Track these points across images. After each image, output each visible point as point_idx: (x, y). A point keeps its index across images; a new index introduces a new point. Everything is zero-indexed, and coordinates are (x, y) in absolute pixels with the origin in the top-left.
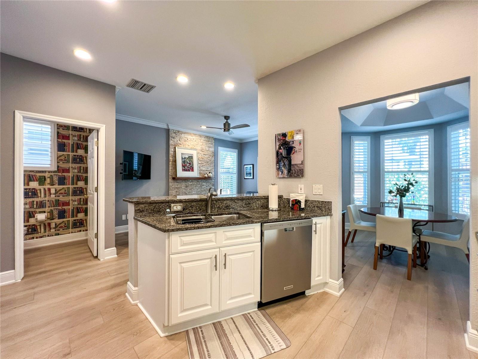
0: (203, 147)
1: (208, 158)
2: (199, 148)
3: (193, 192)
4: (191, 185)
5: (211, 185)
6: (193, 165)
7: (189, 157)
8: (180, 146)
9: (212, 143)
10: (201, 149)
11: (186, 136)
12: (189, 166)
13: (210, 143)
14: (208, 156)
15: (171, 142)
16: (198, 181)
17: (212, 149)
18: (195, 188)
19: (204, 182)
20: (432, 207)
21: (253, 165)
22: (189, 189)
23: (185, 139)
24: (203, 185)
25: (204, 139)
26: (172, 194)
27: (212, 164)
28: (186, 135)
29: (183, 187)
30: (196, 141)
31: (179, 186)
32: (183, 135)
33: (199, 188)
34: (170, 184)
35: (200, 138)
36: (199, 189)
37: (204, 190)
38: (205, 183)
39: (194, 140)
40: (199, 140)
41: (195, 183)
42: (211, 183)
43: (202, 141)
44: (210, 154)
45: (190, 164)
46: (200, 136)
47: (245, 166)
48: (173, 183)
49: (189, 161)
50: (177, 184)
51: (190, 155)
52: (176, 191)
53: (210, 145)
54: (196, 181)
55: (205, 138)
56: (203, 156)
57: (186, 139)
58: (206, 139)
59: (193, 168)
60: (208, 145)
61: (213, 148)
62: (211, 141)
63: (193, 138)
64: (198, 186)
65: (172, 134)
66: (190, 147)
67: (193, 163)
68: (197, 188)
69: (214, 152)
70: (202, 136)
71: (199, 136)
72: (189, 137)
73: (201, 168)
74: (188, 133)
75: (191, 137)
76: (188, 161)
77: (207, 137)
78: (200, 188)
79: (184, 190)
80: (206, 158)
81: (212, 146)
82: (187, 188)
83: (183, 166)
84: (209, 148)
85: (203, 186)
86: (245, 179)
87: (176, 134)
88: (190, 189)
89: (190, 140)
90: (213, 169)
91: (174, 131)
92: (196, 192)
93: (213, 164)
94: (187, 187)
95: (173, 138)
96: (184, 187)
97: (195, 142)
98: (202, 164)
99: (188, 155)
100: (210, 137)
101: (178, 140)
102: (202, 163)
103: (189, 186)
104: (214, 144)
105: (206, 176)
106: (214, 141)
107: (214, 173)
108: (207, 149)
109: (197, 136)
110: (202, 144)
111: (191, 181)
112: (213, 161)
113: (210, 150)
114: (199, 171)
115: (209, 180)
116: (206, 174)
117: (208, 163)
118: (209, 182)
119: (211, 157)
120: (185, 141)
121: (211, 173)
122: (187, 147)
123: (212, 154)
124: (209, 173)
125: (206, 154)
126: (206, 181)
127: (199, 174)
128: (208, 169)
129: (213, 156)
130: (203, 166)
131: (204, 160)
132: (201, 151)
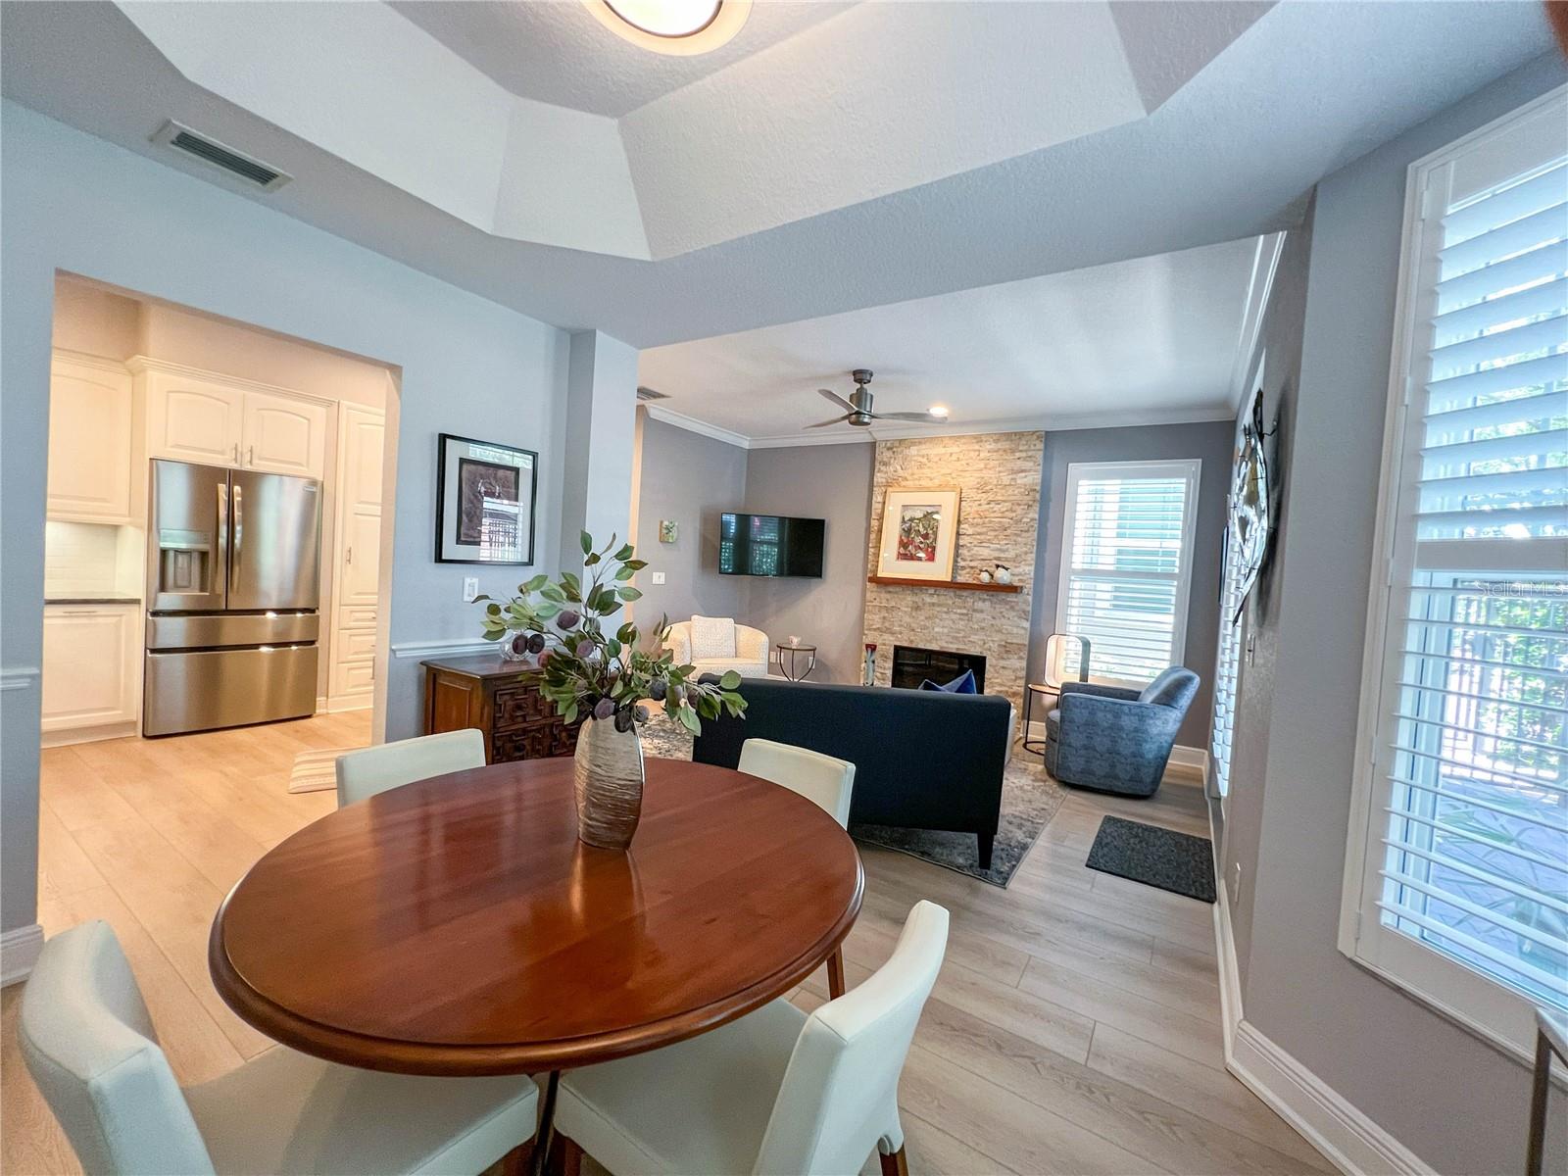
0: (986, 474)
1: (1008, 514)
2: (969, 481)
3: (936, 630)
4: (933, 604)
5: (1014, 614)
6: (935, 539)
7: (925, 516)
8: (903, 483)
9: (1030, 454)
10: (978, 483)
11: (925, 449)
12: (921, 543)
13: (1024, 455)
14: (1006, 504)
15: (879, 478)
16: (958, 592)
17: (1033, 478)
18: (944, 616)
19: (984, 600)
22: (922, 618)
23: (920, 459)
24: (974, 611)
25: (993, 446)
26: (871, 623)
27: (1024, 534)
28: (924, 447)
29: (906, 609)
30: (958, 459)
31: (893, 604)
32: (914, 450)
33: (962, 620)
34: (869, 596)
35: (977, 447)
36: (962, 623)
37: (983, 628)
38: (988, 603)
39: (954, 457)
40: (972, 454)
41: (948, 598)
42: (1012, 608)
43: (982, 455)
44: (1017, 498)
45: (926, 536)
46: (978, 439)
48: (875, 594)
49: (924, 527)
50: (888, 596)
51: (930, 510)
52: (884, 618)
53: (1019, 462)
55: (996, 441)
56: (985, 506)
57: (924, 460)
58: (1006, 445)
59: (934, 548)
60: (1009, 466)
61: (1037, 471)
62: (1025, 447)
63: (949, 450)
64: (959, 611)
65: (883, 455)
66: (937, 482)
67: (935, 534)
68: (954, 617)
69: (1038, 488)
70: (985, 438)
71: (974, 441)
72: (935, 450)
73: (976, 548)
74: (931, 440)
75: (943, 450)
76: (921, 529)
77: (1008, 436)
78: (966, 618)
79: (907, 619)
80: (1000, 515)
81: (1029, 465)
82: (919, 612)
83: (903, 544)
84: (1014, 476)
85: (976, 615)
87: (894, 452)
88: (926, 618)
89: (936, 459)
90: (1026, 553)
91: (889, 445)
92: (946, 630)
93: (1034, 535)
94: (918, 608)
95: (885, 464)
96: (908, 607)
97: (958, 464)
98: (978, 537)
99: (923, 508)
100: (1023, 434)
101: (899, 468)
102: (979, 534)
103: (927, 607)
104: (1045, 457)
105: (985, 577)
106: (1041, 446)
107: (1032, 568)
108: (1006, 480)
109: (963, 441)
110: (982, 466)
111: (931, 591)
112: (1032, 524)
113: (1019, 481)
114: (965, 560)
115: (1002, 596)
116: (986, 571)
117: (1006, 533)
118: (1007, 603)
119: (1022, 507)
120: (921, 466)
121: (1007, 569)
122: (924, 483)
123: (1028, 498)
124: (998, 566)
125: (1000, 498)
126: (992, 596)
127: (964, 572)
128: (1002, 555)
129: (1031, 503)
130: (984, 544)
131: (990, 522)
132: (980, 491)
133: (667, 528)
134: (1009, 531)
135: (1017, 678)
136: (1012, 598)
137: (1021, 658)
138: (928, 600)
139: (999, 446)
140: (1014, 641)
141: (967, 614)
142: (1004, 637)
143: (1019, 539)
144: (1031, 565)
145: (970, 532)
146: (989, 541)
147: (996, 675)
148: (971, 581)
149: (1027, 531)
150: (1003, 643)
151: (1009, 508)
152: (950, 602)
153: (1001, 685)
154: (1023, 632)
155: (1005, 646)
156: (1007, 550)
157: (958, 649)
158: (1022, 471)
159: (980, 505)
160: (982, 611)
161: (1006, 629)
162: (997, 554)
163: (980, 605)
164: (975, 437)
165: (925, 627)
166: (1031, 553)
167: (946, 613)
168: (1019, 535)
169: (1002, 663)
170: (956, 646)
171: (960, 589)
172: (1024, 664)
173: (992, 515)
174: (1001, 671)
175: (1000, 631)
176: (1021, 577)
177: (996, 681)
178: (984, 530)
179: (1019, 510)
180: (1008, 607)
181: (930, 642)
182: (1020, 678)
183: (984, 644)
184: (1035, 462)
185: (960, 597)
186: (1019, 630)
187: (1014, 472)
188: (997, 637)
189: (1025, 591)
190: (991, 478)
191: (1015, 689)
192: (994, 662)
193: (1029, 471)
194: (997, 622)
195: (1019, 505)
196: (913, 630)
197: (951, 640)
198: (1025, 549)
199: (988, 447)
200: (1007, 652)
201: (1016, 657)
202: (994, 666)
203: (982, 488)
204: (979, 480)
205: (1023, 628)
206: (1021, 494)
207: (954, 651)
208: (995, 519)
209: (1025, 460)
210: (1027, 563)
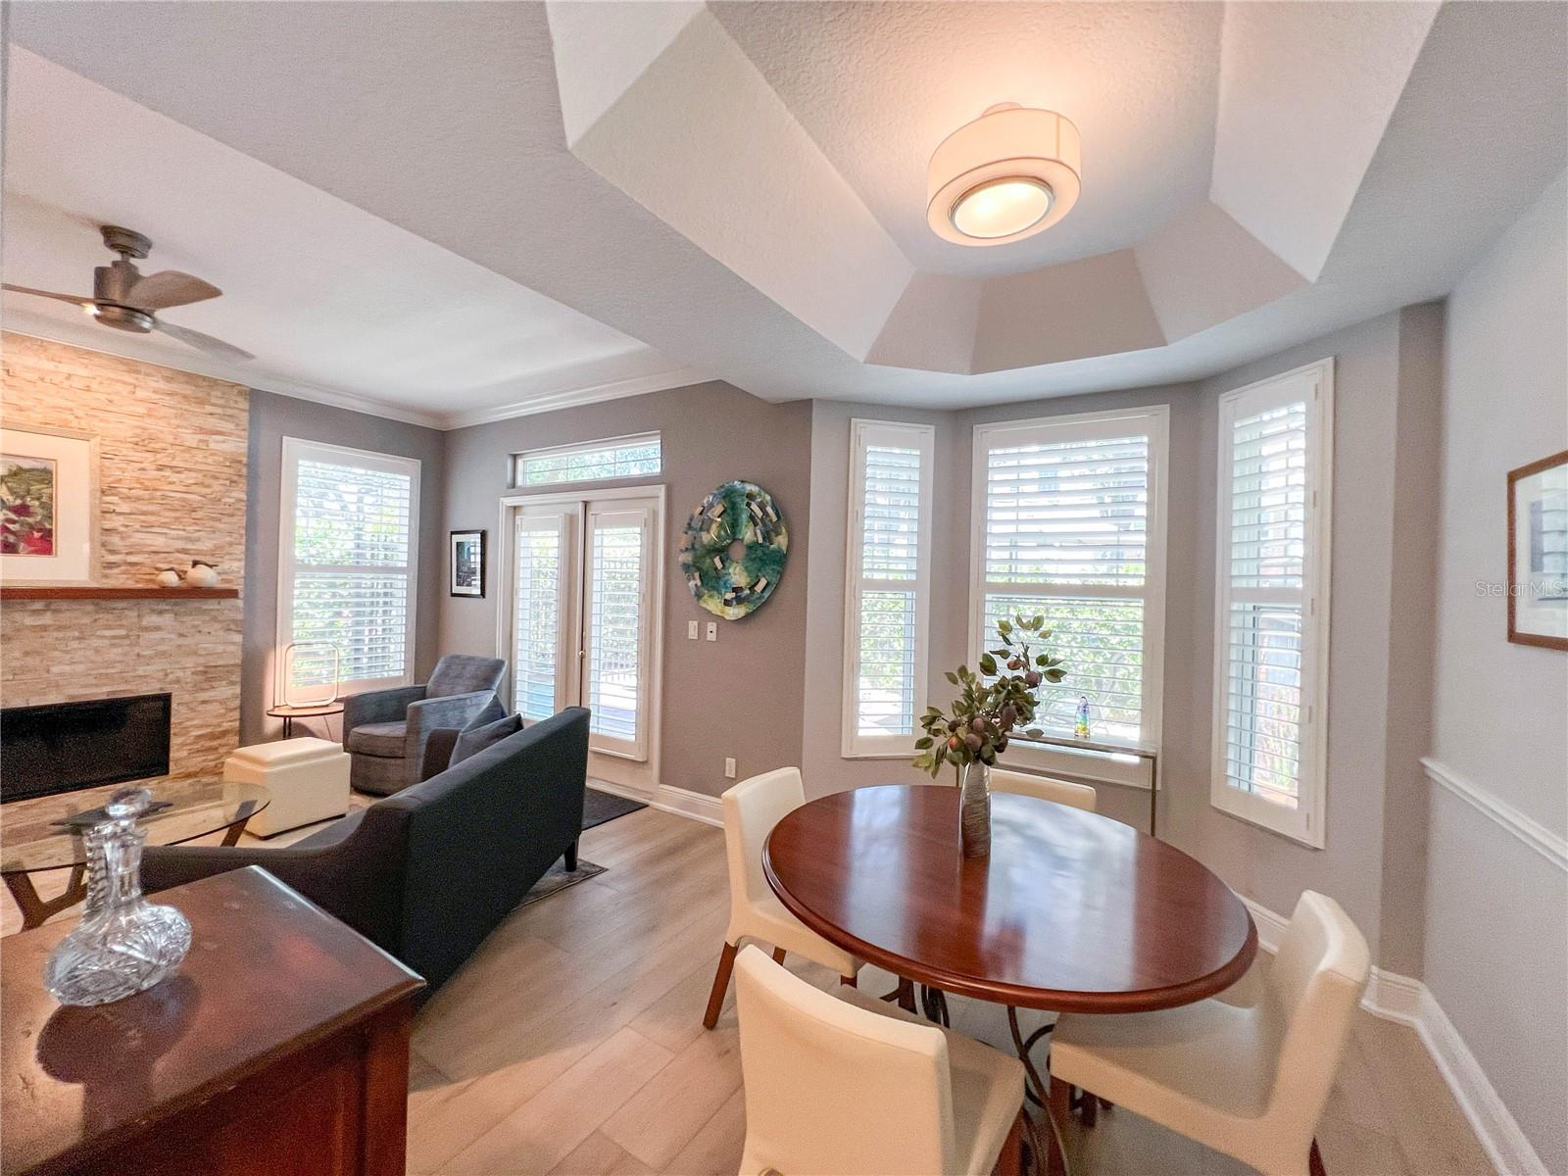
0: (154, 426)
1: (194, 488)
3: (55, 669)
4: (44, 627)
5: (217, 626)
6: (49, 519)
7: (14, 475)
9: (230, 412)
10: (137, 435)
12: (12, 522)
13: (219, 411)
14: (192, 474)
17: (235, 445)
18: (75, 644)
19: (161, 613)
20: (1151, 760)
21: (484, 535)
22: (17, 654)
24: (147, 629)
25: (162, 385)
27: (226, 519)
30: (88, 389)
35: (127, 378)
36: (115, 651)
37: (161, 653)
38: (169, 616)
39: (77, 383)
40: (119, 387)
41: (79, 615)
42: (215, 619)
44: (209, 468)
45: (21, 512)
47: (456, 538)
49: (13, 494)
51: (28, 464)
53: (212, 419)
54: (90, 608)
55: (168, 380)
56: (153, 473)
58: (184, 389)
59: (48, 533)
60: (199, 422)
61: (240, 437)
62: (220, 402)
63: (65, 368)
64: (107, 633)
66: (37, 417)
67: (48, 509)
68: (97, 643)
69: (245, 460)
70: (143, 369)
71: (124, 368)
75: (50, 366)
76: (7, 497)
77: (191, 378)
78: (126, 642)
80: (184, 489)
81: (228, 426)
85: (147, 635)
86: (454, 595)
88: (27, 654)
89: (31, 376)
90: (231, 544)
92: (80, 668)
93: (241, 520)
97: (86, 395)
98: (143, 518)
100: (213, 383)
102: (144, 513)
103: (25, 633)
104: (251, 422)
105: (171, 579)
106: (245, 405)
107: (242, 563)
108: (191, 440)
109: (97, 361)
110: (143, 410)
111: (38, 605)
112: (238, 506)
113: (212, 446)
114: (114, 552)
115: (195, 604)
116: (171, 569)
117: (194, 515)
118: (205, 612)
119: (221, 482)
121: (211, 566)
123: (231, 471)
124: (195, 564)
125: (181, 464)
126: (176, 605)
127: (120, 571)
128: (189, 546)
129: (235, 478)
130: (153, 530)
131: (164, 497)
132: (139, 448)
134: (199, 514)
137: (233, 683)
138: (29, 621)
139: (174, 387)
140: (219, 663)
141: (127, 637)
142: (201, 660)
144: (240, 560)
146: (163, 525)
147: (189, 716)
148: (131, 584)
149: (232, 515)
150: (201, 669)
152: (87, 622)
154: (231, 648)
155: (205, 672)
156: (198, 540)
157: (108, 693)
158: (217, 433)
159: (142, 469)
160: (157, 629)
161: (205, 648)
162: (180, 545)
163: (153, 620)
164: (122, 361)
166: (240, 544)
167: (77, 638)
168: (216, 520)
169: (199, 696)
170: (105, 689)
172: (238, 690)
173: (170, 487)
175: (194, 653)
176: (229, 577)
178: (153, 508)
179: (217, 486)
180: (207, 618)
182: (232, 710)
183: (166, 675)
184: (237, 425)
185: (108, 611)
186: (227, 648)
187: (202, 430)
188: (190, 662)
189: (234, 594)
190: (161, 432)
191: (226, 726)
192: (187, 698)
193: (230, 434)
194: (189, 641)
195: (216, 478)
197: (93, 681)
198: (228, 539)
199: (153, 384)
200: (208, 680)
201: (224, 683)
202: (186, 704)
203: (144, 444)
204: (138, 431)
205: (234, 643)
206: (218, 463)
207: (104, 697)
208: (173, 494)
209: (221, 419)
210: (234, 557)
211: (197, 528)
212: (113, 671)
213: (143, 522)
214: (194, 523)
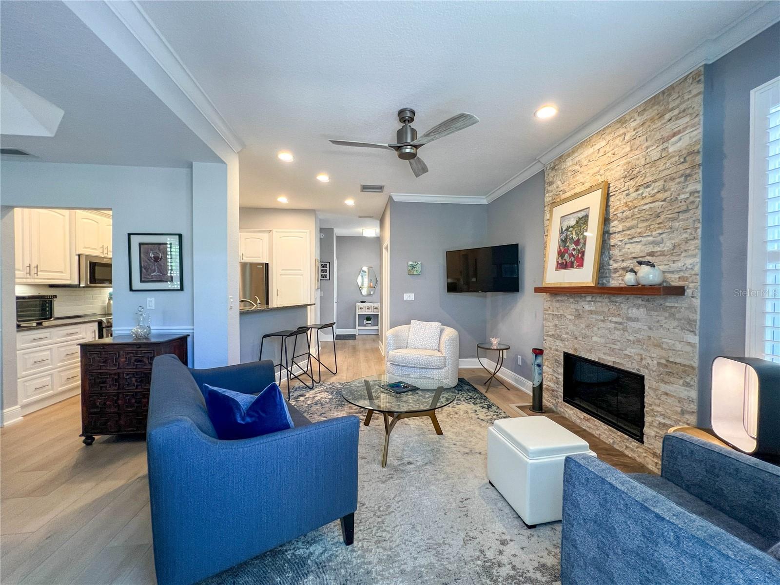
0: (633, 157)
1: (661, 196)
2: (614, 174)
3: (595, 339)
4: (591, 312)
5: (676, 323)
6: (585, 244)
7: (577, 222)
8: (563, 196)
9: (683, 107)
10: (626, 170)
12: (574, 249)
13: (676, 112)
14: (657, 184)
15: (547, 198)
18: (601, 325)
22: (583, 326)
23: (574, 167)
24: (630, 319)
25: (639, 120)
26: (548, 330)
27: (682, 216)
28: (576, 155)
29: (571, 317)
30: (605, 153)
31: (561, 312)
32: (569, 161)
33: (617, 329)
34: (546, 305)
35: (622, 131)
36: (617, 332)
37: (639, 341)
39: (601, 153)
40: (618, 141)
42: (672, 315)
44: (667, 172)
45: (577, 243)
46: (623, 121)
48: (550, 303)
49: (576, 233)
50: (557, 305)
51: (580, 215)
52: (556, 325)
53: (670, 125)
54: (607, 300)
55: (642, 113)
56: (634, 195)
57: (577, 167)
58: (652, 112)
59: (583, 254)
60: (658, 136)
62: (677, 102)
63: (597, 147)
64: (614, 319)
65: (549, 176)
66: (586, 185)
67: (584, 237)
68: (610, 325)
71: (619, 125)
72: (585, 154)
73: (627, 246)
74: (582, 144)
75: (592, 150)
76: (574, 236)
77: (654, 101)
78: (621, 327)
79: (571, 327)
80: (651, 200)
82: (580, 320)
83: (561, 254)
84: (665, 145)
85: (631, 324)
87: (556, 170)
88: (586, 326)
89: (587, 161)
90: (687, 241)
91: (553, 165)
92: (603, 340)
94: (579, 316)
95: (551, 184)
96: (571, 315)
97: (605, 158)
98: (628, 232)
99: (575, 215)
101: (560, 183)
102: (629, 229)
104: (707, 101)
105: (632, 278)
106: (700, 89)
107: (698, 260)
108: (655, 154)
109: (608, 131)
110: (628, 149)
112: (692, 199)
113: (671, 150)
114: (616, 261)
115: (659, 301)
116: (633, 271)
117: (659, 220)
118: (665, 309)
119: (678, 180)
120: (575, 172)
121: (654, 266)
122: (577, 190)
123: (686, 165)
124: (641, 264)
125: (650, 179)
126: (648, 300)
127: (617, 275)
128: (657, 249)
129: (689, 171)
130: (634, 240)
131: (640, 211)
132: (627, 179)
133: (412, 266)
134: (663, 217)
135: (683, 412)
136: (671, 302)
137: (687, 385)
138: (587, 307)
139: (646, 116)
140: (678, 360)
141: (622, 323)
142: (663, 353)
143: (676, 224)
144: (694, 256)
145: (620, 228)
146: (640, 235)
147: (657, 401)
149: (687, 211)
150: (664, 361)
151: (661, 187)
152: (606, 310)
153: (664, 416)
154: (688, 349)
155: (666, 366)
156: (662, 242)
157: (614, 362)
158: (674, 135)
159: (627, 195)
160: (636, 320)
161: (666, 343)
162: (650, 249)
163: (634, 312)
164: (619, 121)
165: (585, 337)
166: (694, 238)
167: (603, 321)
168: (673, 220)
169: (664, 387)
170: (613, 359)
171: (614, 294)
172: (694, 394)
173: (642, 202)
174: (663, 397)
175: (658, 346)
176: (681, 274)
177: (659, 409)
178: (635, 222)
179: (673, 186)
180: (667, 315)
181: (590, 351)
183: (641, 359)
184: (692, 115)
186: (685, 346)
187: (664, 140)
188: (656, 353)
189: (688, 292)
190: (638, 159)
192: (654, 384)
193: (685, 129)
194: (654, 334)
195: (673, 179)
196: (576, 338)
197: (608, 352)
198: (685, 236)
199: (633, 124)
200: (669, 374)
201: (681, 382)
202: (655, 390)
203: (630, 175)
204: (627, 166)
206: (676, 164)
207: (611, 364)
208: (645, 207)
209: (676, 119)
210: (690, 253)
211: (660, 231)
212: (615, 347)
213: (629, 235)
214: (659, 228)
